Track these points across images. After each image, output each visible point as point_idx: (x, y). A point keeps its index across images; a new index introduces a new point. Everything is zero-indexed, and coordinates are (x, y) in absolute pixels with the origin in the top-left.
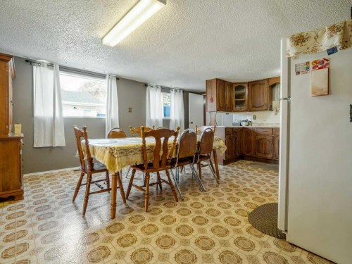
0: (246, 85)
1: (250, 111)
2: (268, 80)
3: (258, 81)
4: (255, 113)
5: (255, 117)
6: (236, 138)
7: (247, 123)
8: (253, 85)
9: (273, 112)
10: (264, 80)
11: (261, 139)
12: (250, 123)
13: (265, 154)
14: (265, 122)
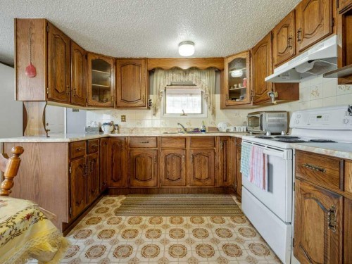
0: (111, 62)
1: (118, 107)
2: (146, 60)
3: (131, 59)
4: (124, 112)
5: (124, 119)
6: (95, 161)
7: (112, 128)
8: (124, 65)
9: (151, 111)
10: (141, 59)
11: (139, 156)
12: (115, 127)
13: (145, 181)
14: (139, 126)
